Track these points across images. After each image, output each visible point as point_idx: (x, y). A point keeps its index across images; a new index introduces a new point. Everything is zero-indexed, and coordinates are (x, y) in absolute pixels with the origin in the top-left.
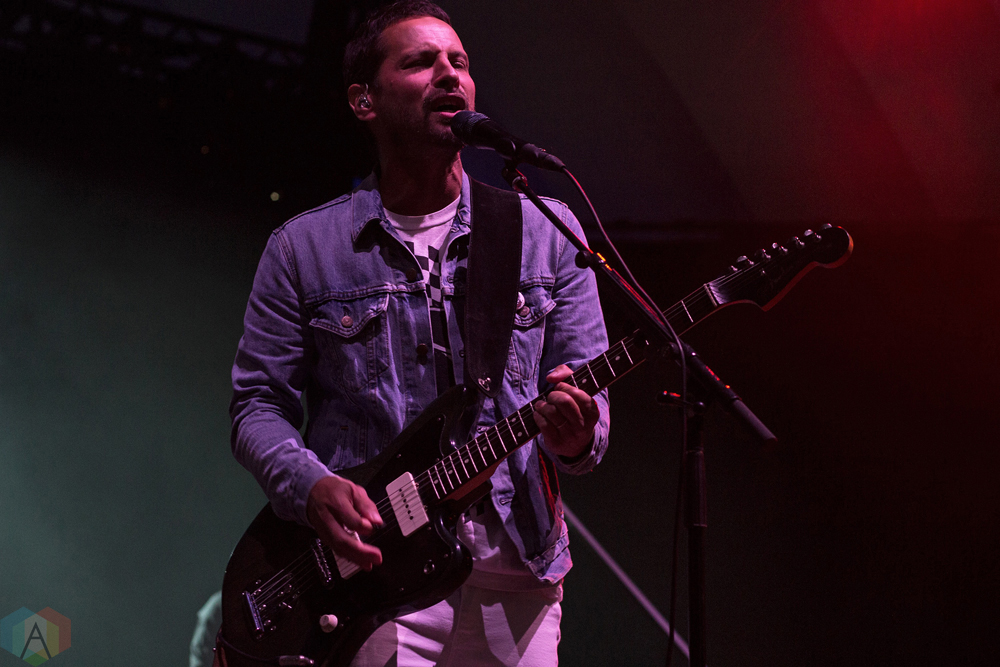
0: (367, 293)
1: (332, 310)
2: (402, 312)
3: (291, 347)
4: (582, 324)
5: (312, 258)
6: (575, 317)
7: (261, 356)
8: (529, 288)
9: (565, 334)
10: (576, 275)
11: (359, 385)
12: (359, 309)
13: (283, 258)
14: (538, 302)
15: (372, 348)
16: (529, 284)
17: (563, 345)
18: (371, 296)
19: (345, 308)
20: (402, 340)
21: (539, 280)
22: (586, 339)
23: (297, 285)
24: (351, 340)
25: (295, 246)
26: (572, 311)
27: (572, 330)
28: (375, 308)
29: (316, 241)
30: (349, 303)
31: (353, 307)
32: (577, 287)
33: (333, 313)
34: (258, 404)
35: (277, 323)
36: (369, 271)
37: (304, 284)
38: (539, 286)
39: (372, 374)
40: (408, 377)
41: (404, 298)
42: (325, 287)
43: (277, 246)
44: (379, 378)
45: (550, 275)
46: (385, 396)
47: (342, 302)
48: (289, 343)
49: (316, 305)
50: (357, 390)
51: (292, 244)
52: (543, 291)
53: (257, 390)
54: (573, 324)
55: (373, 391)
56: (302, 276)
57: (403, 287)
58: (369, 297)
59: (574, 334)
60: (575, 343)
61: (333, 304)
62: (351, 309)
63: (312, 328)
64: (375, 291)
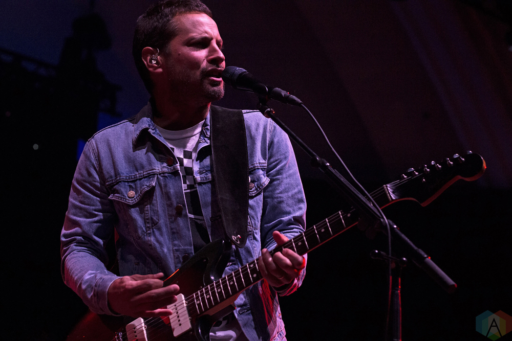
0: (144, 175)
1: (122, 188)
2: (166, 186)
3: (96, 213)
4: (287, 192)
5: (110, 156)
6: (281, 189)
7: (78, 219)
8: (252, 171)
9: (275, 200)
10: (280, 161)
11: (140, 235)
12: (139, 186)
13: (92, 157)
14: (259, 179)
15: (147, 210)
16: (251, 168)
17: (275, 208)
18: (146, 177)
19: (130, 186)
20: (167, 204)
21: (258, 165)
22: (290, 202)
23: (100, 172)
24: (134, 206)
25: (100, 148)
26: (279, 184)
27: (280, 197)
28: (148, 184)
29: (112, 145)
30: (132, 182)
31: (135, 185)
32: (282, 169)
33: (123, 190)
34: (75, 247)
35: (88, 197)
36: (145, 162)
37: (105, 172)
38: (258, 169)
39: (148, 227)
40: (172, 227)
41: (166, 177)
42: (117, 173)
43: (89, 149)
44: (153, 229)
45: (264, 161)
46: (158, 241)
47: (128, 182)
48: (95, 210)
49: (112, 185)
50: (140, 238)
51: (97, 148)
52: (261, 172)
53: (75, 239)
54: (281, 193)
55: (149, 238)
56: (103, 167)
57: (165, 170)
58: (144, 178)
59: (282, 199)
60: (284, 205)
61: (122, 184)
62: (134, 186)
63: (110, 200)
64: (148, 174)
